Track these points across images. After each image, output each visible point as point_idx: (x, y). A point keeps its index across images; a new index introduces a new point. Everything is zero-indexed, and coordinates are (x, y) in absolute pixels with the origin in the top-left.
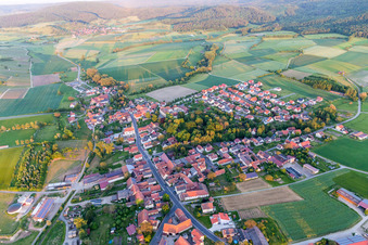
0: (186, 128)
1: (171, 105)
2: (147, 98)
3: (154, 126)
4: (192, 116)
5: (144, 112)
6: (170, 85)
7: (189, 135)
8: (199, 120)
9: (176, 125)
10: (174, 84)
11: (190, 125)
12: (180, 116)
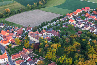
0: (66, 52)
1: (38, 29)
2: (8, 23)
3: (28, 52)
4: (67, 40)
5: (11, 38)
6: (28, 9)
7: (71, 59)
8: (76, 44)
9: (55, 50)
10: (32, 9)
11: (69, 49)
12: (54, 40)
